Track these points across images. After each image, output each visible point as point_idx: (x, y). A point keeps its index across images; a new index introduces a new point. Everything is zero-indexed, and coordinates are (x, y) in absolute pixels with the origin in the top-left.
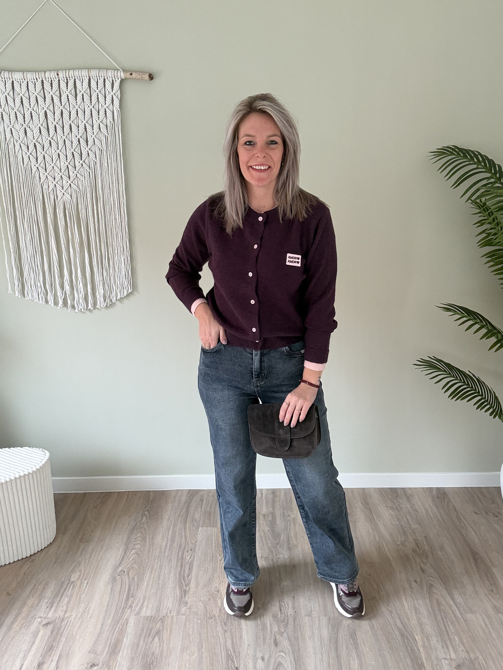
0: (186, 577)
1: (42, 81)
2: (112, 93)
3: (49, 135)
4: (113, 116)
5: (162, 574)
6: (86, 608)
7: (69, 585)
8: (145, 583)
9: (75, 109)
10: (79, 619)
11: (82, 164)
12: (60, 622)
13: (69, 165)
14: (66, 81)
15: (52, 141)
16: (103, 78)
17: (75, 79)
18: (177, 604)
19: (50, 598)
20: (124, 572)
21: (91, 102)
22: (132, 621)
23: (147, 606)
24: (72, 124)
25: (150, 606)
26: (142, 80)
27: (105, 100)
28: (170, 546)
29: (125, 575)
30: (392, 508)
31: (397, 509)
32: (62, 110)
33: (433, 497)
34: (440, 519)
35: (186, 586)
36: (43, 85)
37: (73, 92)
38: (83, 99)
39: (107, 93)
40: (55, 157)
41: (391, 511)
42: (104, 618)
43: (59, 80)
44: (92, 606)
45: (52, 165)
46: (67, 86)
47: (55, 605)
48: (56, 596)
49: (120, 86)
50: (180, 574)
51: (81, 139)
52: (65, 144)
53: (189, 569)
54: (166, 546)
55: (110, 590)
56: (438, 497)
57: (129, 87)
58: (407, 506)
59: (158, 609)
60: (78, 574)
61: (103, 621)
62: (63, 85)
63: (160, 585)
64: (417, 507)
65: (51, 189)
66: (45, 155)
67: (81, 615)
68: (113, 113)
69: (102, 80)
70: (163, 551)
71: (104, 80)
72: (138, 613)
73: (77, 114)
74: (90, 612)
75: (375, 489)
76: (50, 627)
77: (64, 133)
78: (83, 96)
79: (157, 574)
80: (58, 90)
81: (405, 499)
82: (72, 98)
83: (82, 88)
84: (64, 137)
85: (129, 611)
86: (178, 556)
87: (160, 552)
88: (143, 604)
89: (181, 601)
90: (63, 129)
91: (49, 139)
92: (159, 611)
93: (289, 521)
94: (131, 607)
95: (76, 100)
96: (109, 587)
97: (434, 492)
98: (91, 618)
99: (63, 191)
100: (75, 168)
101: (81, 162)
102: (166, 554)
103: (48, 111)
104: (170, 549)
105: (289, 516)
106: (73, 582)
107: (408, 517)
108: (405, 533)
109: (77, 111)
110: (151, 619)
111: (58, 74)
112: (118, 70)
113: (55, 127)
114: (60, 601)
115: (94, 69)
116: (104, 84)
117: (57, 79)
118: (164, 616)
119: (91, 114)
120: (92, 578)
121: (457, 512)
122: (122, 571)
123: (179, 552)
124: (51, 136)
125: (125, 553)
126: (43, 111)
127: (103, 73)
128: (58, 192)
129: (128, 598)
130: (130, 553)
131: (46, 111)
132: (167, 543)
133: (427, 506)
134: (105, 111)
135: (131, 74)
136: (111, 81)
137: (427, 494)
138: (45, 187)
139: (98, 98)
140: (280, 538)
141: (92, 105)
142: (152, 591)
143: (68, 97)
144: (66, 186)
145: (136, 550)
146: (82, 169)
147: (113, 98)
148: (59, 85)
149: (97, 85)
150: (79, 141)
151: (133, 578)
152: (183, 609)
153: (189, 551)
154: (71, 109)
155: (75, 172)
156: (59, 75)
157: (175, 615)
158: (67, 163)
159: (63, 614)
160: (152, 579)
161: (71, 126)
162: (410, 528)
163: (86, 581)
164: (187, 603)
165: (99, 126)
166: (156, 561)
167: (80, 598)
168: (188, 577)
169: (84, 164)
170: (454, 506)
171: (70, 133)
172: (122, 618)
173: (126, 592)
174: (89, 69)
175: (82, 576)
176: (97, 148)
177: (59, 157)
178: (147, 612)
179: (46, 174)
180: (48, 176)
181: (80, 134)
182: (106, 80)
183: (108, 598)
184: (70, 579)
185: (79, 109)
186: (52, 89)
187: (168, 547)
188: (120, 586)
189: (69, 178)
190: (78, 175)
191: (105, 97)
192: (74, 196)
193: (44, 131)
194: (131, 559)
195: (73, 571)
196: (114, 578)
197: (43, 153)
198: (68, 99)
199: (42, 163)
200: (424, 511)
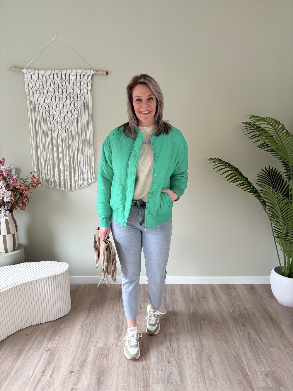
0: (120, 327)
1: (53, 75)
2: (88, 81)
3: (56, 101)
4: (88, 92)
5: (108, 326)
6: (68, 343)
7: (59, 331)
8: (99, 330)
9: (69, 89)
10: (64, 348)
11: (71, 116)
12: (54, 350)
13: (65, 116)
14: (65, 75)
15: (57, 104)
16: (83, 73)
17: (69, 74)
18: (116, 341)
19: (49, 337)
20: (88, 324)
21: (77, 86)
22: (92, 349)
23: (100, 342)
24: (67, 96)
25: (102, 342)
26: (103, 75)
27: (84, 84)
28: (112, 312)
29: (88, 326)
30: (226, 294)
31: (229, 295)
32: (63, 89)
33: (247, 289)
34: (252, 299)
35: (120, 332)
36: (54, 77)
37: (68, 80)
38: (73, 84)
39: (85, 81)
40: (58, 112)
41: (226, 296)
42: (78, 347)
43: (62, 75)
44: (71, 341)
45: (57, 116)
46: (66, 77)
47: (52, 341)
48: (52, 336)
49: (92, 78)
50: (117, 325)
51: (71, 104)
52: (63, 106)
53: (122, 323)
54: (110, 312)
55: (80, 334)
56: (250, 289)
57: (96, 78)
58: (235, 293)
59: (106, 343)
60: (64, 325)
61: (77, 349)
62: (63, 77)
63: (107, 331)
64: (239, 294)
65: (55, 128)
66: (54, 111)
67: (65, 346)
68: (88, 91)
69: (83, 74)
70: (108, 314)
71: (84, 74)
72: (95, 346)
73: (70, 91)
74: (70, 345)
75: (217, 285)
76: (49, 352)
77: (63, 100)
78: (73, 82)
79: (105, 325)
80: (61, 80)
81: (233, 290)
82: (68, 83)
83: (73, 78)
84: (63, 103)
85: (90, 344)
86: (116, 317)
87: (107, 314)
88: (98, 341)
89: (118, 339)
90: (63, 99)
91: (56, 103)
92: (107, 344)
93: (174, 300)
94: (91, 342)
95: (70, 84)
96: (80, 332)
97: (248, 286)
98: (70, 347)
99: (61, 129)
100: (68, 118)
101: (71, 115)
102: (110, 316)
103: (56, 90)
104: (111, 313)
105: (173, 298)
106: (61, 329)
107: (235, 299)
108: (234, 306)
109: (70, 90)
110: (102, 349)
111: (61, 72)
112: (91, 70)
113: (59, 98)
114: (54, 339)
115: (79, 69)
116: (84, 77)
117: (61, 74)
118: (109, 347)
119: (77, 91)
120: (71, 327)
121: (260, 297)
122: (87, 324)
123: (116, 315)
124: (57, 102)
125: (88, 315)
126: (53, 90)
127: (83, 71)
128: (59, 129)
129: (90, 337)
130: (91, 315)
131: (55, 90)
132: (110, 310)
133: (245, 293)
134: (84, 90)
135: (97, 72)
136: (87, 75)
137: (244, 287)
138: (53, 127)
139: (80, 83)
140: (169, 308)
141: (78, 87)
142: (103, 334)
143: (66, 83)
144: (63, 126)
145: (94, 314)
146: (71, 118)
147: (88, 83)
148: (62, 77)
149: (80, 77)
150: (70, 104)
151: (93, 328)
152: (119, 344)
153: (122, 315)
154: (67, 89)
155: (68, 120)
156: (63, 72)
157: (115, 346)
158: (64, 115)
159: (56, 345)
160: (102, 328)
161: (67, 97)
162: (236, 304)
163: (68, 329)
164: (121, 341)
165: (81, 97)
166: (104, 319)
167: (65, 338)
168: (121, 327)
169: (72, 116)
170: (258, 293)
171: (66, 101)
172: (87, 348)
173: (89, 335)
174: (76, 69)
175: (66, 326)
176: (79, 108)
177: (60, 112)
178: (100, 345)
179: (53, 120)
180: (55, 122)
181: (71, 101)
182: (85, 74)
183: (79, 337)
184: (59, 328)
185: (71, 89)
186: (58, 79)
187: (111, 312)
188: (86, 331)
189: (65, 123)
190: (69, 121)
191: (84, 83)
192: (67, 132)
193: (53, 99)
194: (91, 318)
195: (61, 323)
196: (83, 328)
197: (53, 110)
198: (66, 84)
199: (52, 115)
200: (243, 296)
